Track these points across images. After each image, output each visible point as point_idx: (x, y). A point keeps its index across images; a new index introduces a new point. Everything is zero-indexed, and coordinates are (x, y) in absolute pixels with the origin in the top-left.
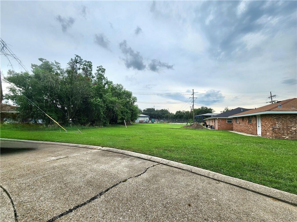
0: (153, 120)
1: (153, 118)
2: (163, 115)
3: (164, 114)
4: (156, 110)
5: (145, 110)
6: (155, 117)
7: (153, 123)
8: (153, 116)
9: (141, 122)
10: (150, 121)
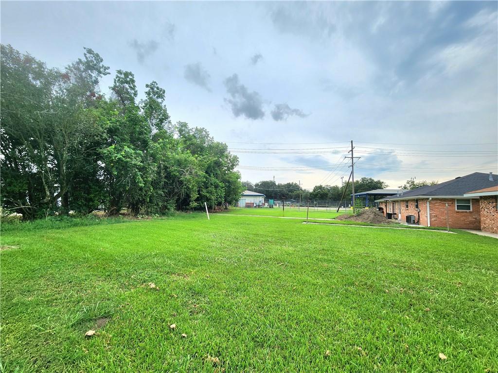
0: (271, 201)
1: (271, 198)
2: (290, 193)
3: (291, 191)
4: (277, 184)
5: (258, 184)
6: (275, 197)
7: (271, 207)
8: (273, 195)
9: (249, 206)
10: (266, 204)
